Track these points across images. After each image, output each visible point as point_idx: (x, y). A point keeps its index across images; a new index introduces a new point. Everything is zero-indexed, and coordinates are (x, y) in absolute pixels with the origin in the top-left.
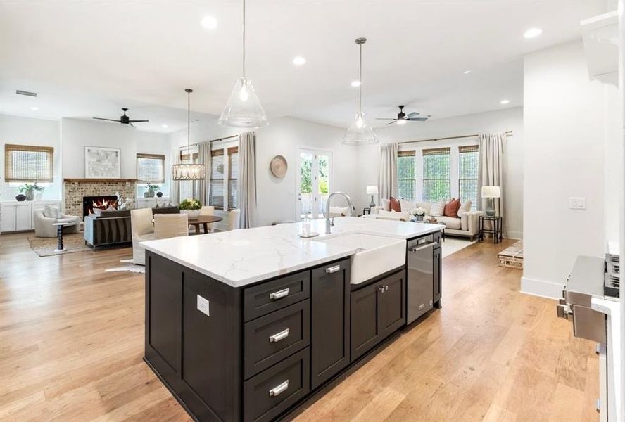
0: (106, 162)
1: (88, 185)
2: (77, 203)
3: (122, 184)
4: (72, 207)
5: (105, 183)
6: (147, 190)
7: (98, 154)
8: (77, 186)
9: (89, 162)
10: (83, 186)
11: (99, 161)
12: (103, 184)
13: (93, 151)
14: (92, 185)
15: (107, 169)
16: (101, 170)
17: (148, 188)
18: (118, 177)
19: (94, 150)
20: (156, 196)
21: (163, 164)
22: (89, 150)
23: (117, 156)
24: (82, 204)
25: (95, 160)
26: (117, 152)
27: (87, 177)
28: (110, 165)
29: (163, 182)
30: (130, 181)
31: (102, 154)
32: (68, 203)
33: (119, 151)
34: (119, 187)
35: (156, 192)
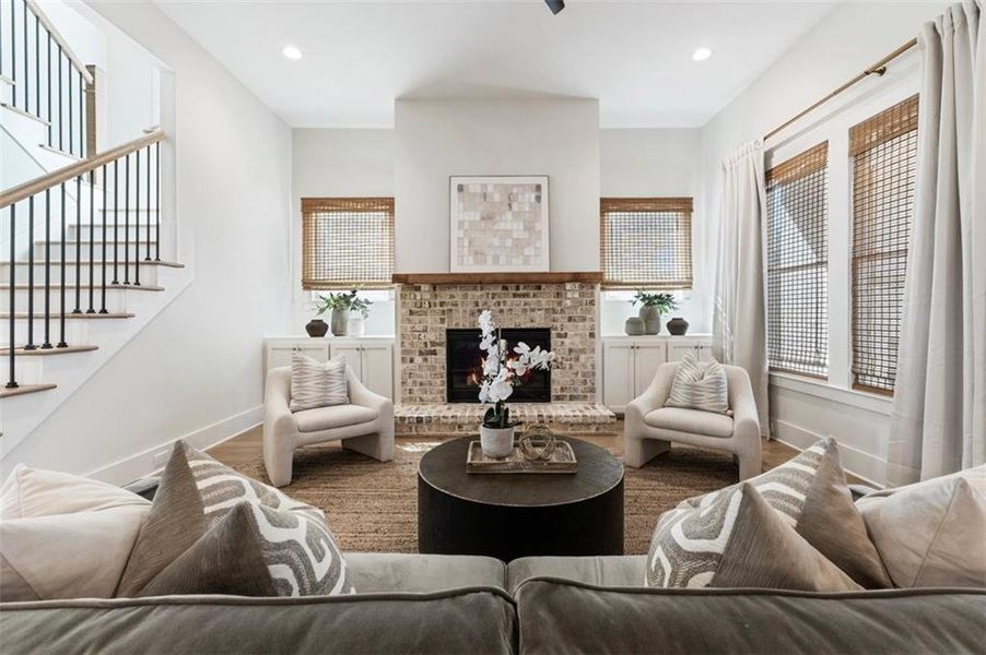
0: (507, 222)
1: (458, 294)
2: (429, 348)
3: (553, 289)
4: (418, 360)
5: (505, 288)
6: (635, 311)
7: (485, 196)
8: (427, 296)
9: (461, 224)
10: (445, 295)
11: (488, 218)
12: (499, 290)
13: (472, 189)
14: (470, 293)
15: (509, 243)
16: (491, 246)
17: (640, 304)
18: (541, 266)
19: (474, 185)
20: (664, 331)
21: (688, 226)
22: (461, 188)
23: (538, 198)
24: (442, 352)
25: (478, 218)
26: (538, 188)
27: (456, 269)
28: (517, 229)
29: (688, 285)
30: (577, 278)
31: (497, 197)
32: (408, 347)
33: (543, 182)
34: (546, 299)
35: (665, 318)
